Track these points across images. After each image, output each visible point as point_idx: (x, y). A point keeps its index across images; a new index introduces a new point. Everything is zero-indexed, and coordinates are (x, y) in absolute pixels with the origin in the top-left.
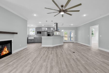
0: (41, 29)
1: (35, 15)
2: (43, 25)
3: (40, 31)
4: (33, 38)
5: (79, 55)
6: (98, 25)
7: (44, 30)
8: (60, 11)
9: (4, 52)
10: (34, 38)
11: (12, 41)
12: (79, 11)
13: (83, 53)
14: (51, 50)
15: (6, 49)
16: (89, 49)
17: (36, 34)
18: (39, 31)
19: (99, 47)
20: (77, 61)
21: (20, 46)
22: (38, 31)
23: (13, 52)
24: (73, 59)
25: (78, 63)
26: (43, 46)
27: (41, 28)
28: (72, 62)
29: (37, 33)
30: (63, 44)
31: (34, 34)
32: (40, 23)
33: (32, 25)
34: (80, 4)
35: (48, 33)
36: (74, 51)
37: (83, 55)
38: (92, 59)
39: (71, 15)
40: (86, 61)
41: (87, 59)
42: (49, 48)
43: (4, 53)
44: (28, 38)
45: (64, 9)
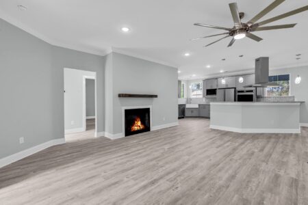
0: (217, 82)
1: (187, 55)
2: (221, 71)
4: (197, 106)
7: (226, 85)
8: (232, 32)
10: (199, 105)
11: (151, 110)
15: (139, 123)
17: (204, 97)
18: (211, 86)
21: (164, 119)
22: (209, 88)
23: (153, 128)
26: (212, 127)
27: (217, 79)
29: (207, 94)
31: (201, 96)
32: (208, 67)
33: (194, 75)
35: (239, 92)
43: (136, 128)
44: (185, 105)
45: (249, 25)
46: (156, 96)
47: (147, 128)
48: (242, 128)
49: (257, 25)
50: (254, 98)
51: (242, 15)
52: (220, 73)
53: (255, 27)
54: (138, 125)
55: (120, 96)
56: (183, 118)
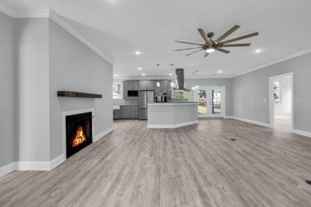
0: (138, 84)
1: (138, 53)
2: (144, 75)
3: (136, 89)
4: (118, 108)
5: (247, 145)
6: (292, 73)
7: (147, 88)
9: (78, 140)
10: (121, 106)
11: (93, 115)
12: (249, 45)
13: (256, 142)
14: (175, 135)
15: (81, 134)
16: (268, 133)
17: (124, 98)
18: (133, 88)
19: (295, 128)
20: (247, 156)
22: (131, 89)
23: (95, 138)
24: (238, 153)
25: (251, 158)
27: (138, 81)
28: (237, 157)
29: (129, 95)
30: (196, 122)
36: (232, 138)
37: (258, 146)
38: (280, 152)
39: (227, 52)
40: (268, 156)
41: (270, 152)
42: (166, 130)
45: (216, 43)
46: (100, 96)
47: (88, 141)
48: (175, 123)
49: (222, 43)
51: (210, 35)
52: (142, 76)
53: (221, 45)
55: (59, 94)
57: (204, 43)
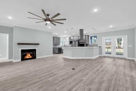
12: (63, 24)
15: (29, 55)
23: (37, 57)
34: (65, 19)
39: (55, 25)
43: (27, 57)
44: (61, 48)
46: (39, 44)
47: (34, 57)
48: (72, 57)
50: (85, 45)
54: (29, 56)
55: (18, 44)
56: (61, 53)
57: (45, 18)
